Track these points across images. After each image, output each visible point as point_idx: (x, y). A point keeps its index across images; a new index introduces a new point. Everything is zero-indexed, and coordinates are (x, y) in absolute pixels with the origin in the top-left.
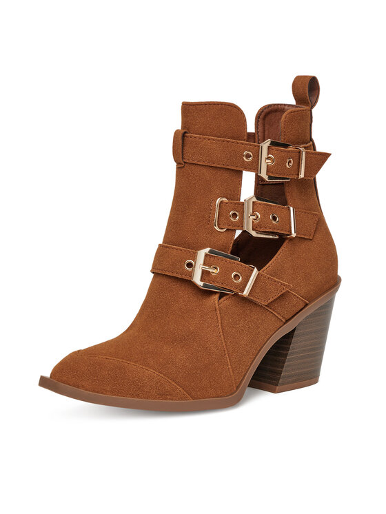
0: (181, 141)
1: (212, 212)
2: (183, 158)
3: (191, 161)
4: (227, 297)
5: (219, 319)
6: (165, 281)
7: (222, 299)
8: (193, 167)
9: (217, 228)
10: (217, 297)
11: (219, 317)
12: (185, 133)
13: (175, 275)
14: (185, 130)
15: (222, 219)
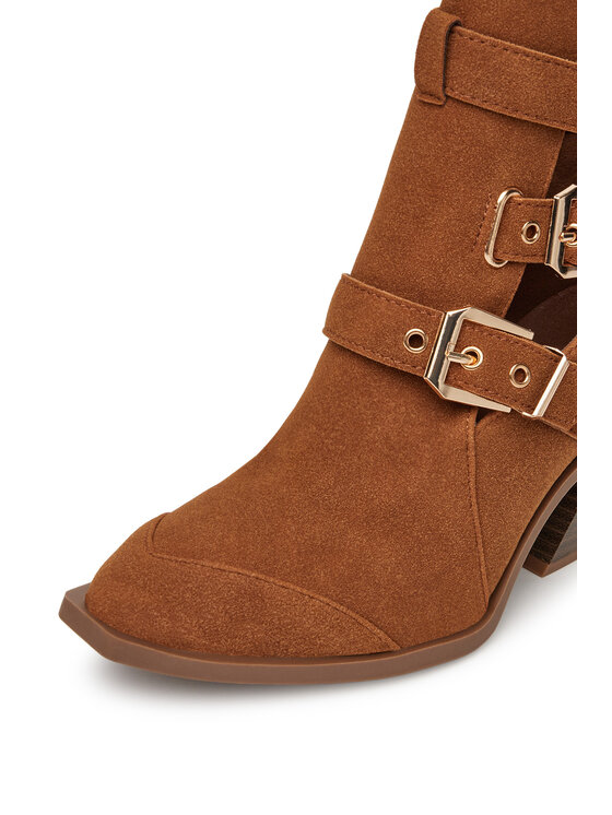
0: (442, 44)
1: (486, 223)
2: (445, 86)
3: (467, 98)
4: (494, 417)
5: (472, 469)
6: (357, 369)
7: (483, 422)
8: (466, 111)
9: (489, 259)
10: (471, 419)
11: (473, 464)
12: (457, 24)
13: (378, 358)
14: (454, 18)
15: (505, 239)
